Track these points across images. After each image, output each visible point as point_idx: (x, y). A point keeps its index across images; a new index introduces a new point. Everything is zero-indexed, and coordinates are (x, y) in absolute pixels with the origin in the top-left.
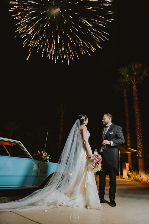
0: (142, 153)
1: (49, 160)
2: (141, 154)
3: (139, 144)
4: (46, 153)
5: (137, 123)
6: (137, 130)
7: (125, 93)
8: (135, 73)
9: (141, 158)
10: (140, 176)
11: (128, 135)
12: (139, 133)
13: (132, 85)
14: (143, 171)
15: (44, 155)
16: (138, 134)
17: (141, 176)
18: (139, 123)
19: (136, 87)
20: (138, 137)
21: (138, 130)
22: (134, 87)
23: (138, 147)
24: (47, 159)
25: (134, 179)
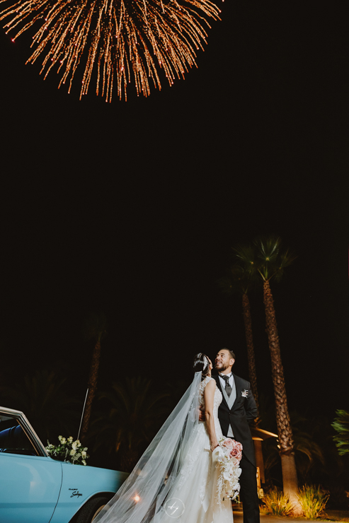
0: (289, 440)
1: (86, 460)
2: (288, 445)
3: (282, 419)
4: (78, 441)
5: (275, 368)
6: (276, 384)
7: (245, 297)
8: (268, 259)
9: (288, 453)
10: (286, 501)
12: (281, 391)
13: (263, 282)
14: (293, 488)
15: (74, 446)
16: (277, 393)
17: (288, 502)
18: (280, 368)
19: (270, 288)
20: (277, 402)
21: (279, 384)
22: (266, 286)
23: (280, 427)
24: (80, 459)
25: (273, 509)
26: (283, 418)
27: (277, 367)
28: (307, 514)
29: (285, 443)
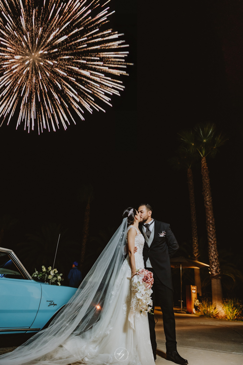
0: (217, 268)
1: (61, 282)
2: (216, 272)
4: (56, 270)
5: (209, 219)
6: (209, 231)
7: (189, 170)
8: (205, 141)
9: (216, 277)
10: (213, 308)
11: (195, 240)
12: (212, 236)
13: (201, 158)
14: (219, 300)
15: (52, 273)
16: (209, 237)
17: (215, 308)
18: (212, 220)
19: (206, 162)
20: (210, 243)
21: (211, 231)
22: (203, 161)
23: (211, 260)
24: (57, 281)
25: (204, 313)
26: (213, 254)
27: (210, 219)
28: (228, 317)
29: (214, 270)
